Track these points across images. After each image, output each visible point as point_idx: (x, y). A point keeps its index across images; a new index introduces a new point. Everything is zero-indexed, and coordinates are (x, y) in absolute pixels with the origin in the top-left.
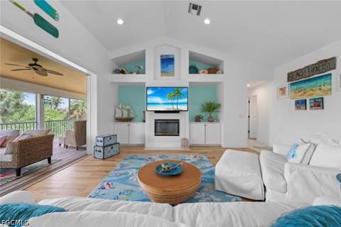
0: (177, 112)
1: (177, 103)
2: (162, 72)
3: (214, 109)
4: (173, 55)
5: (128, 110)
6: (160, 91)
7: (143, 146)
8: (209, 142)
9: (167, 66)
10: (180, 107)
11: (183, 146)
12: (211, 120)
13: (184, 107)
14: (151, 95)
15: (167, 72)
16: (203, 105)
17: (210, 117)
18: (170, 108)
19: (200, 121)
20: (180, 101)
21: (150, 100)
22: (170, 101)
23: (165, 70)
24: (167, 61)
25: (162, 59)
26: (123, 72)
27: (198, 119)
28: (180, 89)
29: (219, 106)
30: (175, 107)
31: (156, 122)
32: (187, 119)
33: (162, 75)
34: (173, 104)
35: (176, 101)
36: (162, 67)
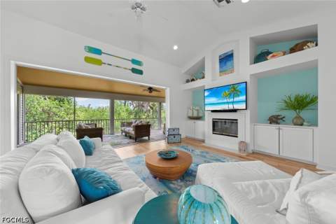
0: (235, 111)
1: (233, 102)
2: (220, 72)
4: (232, 51)
5: (198, 110)
6: (215, 91)
7: (203, 141)
12: (299, 122)
14: (207, 96)
15: (226, 71)
20: (236, 99)
21: (207, 101)
22: (225, 101)
23: (224, 68)
24: (226, 59)
25: (220, 59)
26: (193, 80)
27: (274, 120)
28: (236, 86)
30: (231, 107)
33: (220, 75)
34: (228, 103)
35: (231, 100)
36: (221, 67)
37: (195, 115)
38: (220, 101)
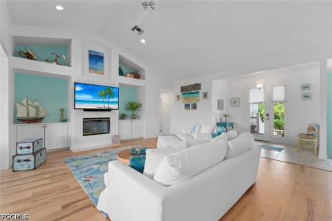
0: (109, 110)
1: (108, 102)
2: (90, 68)
3: (136, 108)
4: (103, 54)
5: (36, 107)
6: (89, 88)
8: (135, 136)
9: (96, 63)
10: (111, 106)
11: (114, 142)
12: (134, 117)
13: (115, 106)
14: (80, 92)
15: (96, 70)
16: (126, 105)
17: (133, 115)
18: (101, 106)
19: (124, 119)
20: (111, 100)
21: (78, 97)
22: (102, 100)
25: (90, 55)
27: (122, 117)
28: (111, 88)
29: (140, 105)
30: (106, 106)
31: (86, 121)
32: (117, 117)
34: (104, 102)
35: (107, 100)
37: (32, 115)
38: (96, 100)
